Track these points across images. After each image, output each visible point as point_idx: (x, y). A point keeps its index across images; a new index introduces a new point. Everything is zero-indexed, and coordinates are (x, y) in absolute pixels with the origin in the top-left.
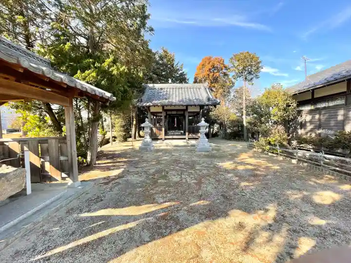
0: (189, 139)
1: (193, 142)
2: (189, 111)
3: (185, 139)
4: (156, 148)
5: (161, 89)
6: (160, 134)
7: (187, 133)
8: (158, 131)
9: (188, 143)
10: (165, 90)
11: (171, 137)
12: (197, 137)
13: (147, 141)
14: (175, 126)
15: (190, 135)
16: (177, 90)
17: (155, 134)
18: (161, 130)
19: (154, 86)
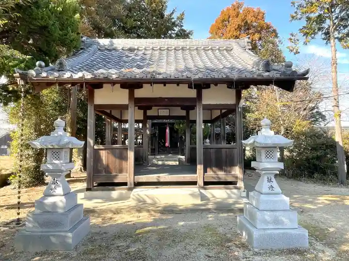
0: (206, 183)
1: (219, 194)
2: (205, 101)
3: (194, 183)
4: (94, 221)
5: (131, 50)
6: (121, 171)
7: (200, 168)
8: (118, 161)
9: (203, 197)
10: (140, 53)
11: (153, 178)
12: (230, 179)
13: (54, 205)
14: (167, 144)
15: (210, 173)
16: (172, 53)
17: (107, 169)
18: (123, 157)
19: (112, 44)
